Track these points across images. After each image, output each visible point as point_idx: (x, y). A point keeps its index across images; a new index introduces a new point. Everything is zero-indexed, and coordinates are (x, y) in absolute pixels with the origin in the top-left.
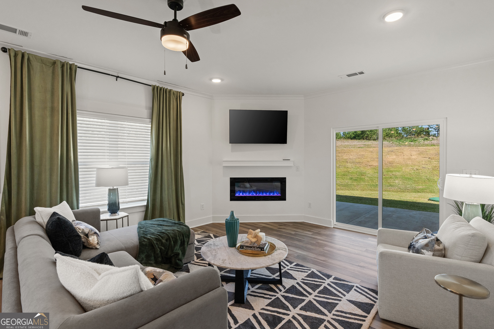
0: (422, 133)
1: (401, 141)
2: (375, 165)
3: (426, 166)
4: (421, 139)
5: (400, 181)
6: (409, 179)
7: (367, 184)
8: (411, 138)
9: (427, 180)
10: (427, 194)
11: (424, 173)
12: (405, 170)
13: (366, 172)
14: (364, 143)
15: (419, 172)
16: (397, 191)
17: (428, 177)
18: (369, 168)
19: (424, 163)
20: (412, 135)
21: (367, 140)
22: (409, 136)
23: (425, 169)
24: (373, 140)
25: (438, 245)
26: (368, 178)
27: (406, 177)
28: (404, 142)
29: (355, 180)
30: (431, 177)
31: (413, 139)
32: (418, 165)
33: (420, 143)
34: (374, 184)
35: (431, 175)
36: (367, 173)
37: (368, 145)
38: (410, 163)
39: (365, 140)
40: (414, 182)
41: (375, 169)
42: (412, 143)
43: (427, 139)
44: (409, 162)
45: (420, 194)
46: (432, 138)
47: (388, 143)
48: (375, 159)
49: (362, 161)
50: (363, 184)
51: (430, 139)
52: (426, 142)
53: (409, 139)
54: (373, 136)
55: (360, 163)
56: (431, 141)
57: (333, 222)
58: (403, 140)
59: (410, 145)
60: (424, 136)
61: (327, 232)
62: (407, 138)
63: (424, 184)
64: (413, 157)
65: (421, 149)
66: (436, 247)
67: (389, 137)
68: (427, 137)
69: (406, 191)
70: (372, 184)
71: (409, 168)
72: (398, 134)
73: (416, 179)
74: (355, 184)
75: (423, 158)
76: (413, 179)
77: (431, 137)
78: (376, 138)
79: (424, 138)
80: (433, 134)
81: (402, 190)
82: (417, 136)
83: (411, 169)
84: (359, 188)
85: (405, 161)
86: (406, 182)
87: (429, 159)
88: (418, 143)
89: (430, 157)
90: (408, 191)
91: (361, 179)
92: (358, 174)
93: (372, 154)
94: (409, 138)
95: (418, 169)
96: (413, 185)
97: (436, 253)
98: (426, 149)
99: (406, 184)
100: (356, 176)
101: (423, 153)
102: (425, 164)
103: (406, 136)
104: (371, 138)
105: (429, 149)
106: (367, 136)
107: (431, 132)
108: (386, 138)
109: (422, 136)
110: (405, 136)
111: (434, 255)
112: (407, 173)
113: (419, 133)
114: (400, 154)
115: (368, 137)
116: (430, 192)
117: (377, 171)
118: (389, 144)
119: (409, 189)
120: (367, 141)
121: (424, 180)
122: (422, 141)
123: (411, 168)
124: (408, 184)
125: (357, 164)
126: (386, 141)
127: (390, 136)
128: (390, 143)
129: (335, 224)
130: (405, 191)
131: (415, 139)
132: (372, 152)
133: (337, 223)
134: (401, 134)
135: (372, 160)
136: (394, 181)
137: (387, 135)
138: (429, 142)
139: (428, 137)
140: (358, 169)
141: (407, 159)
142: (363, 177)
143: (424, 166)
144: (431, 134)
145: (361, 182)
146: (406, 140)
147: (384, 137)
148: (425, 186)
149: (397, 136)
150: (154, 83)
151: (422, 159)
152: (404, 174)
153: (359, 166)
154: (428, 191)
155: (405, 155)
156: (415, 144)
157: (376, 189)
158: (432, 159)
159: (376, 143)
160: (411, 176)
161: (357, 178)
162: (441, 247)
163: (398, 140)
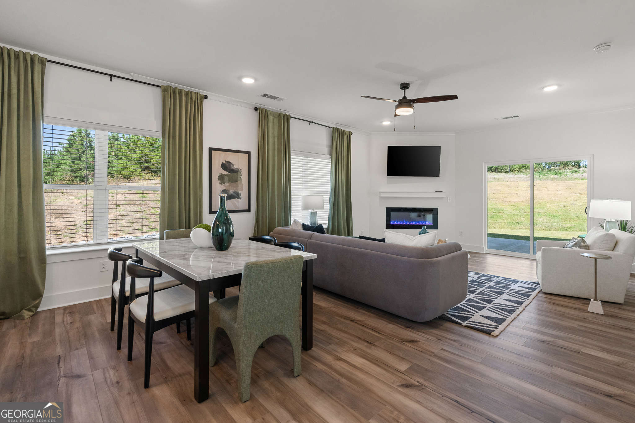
0: (570, 164)
1: (542, 174)
2: (513, 201)
3: (575, 202)
4: (568, 171)
5: (544, 219)
6: (555, 216)
7: (505, 221)
8: (555, 170)
9: (576, 217)
10: (577, 232)
11: (572, 210)
12: (549, 207)
13: (503, 209)
14: (494, 177)
15: (567, 209)
16: (541, 229)
17: (578, 214)
18: (506, 205)
19: (572, 199)
20: (557, 166)
21: (497, 172)
22: (553, 168)
23: (574, 206)
24: (505, 173)
25: (583, 243)
26: (506, 216)
27: (551, 214)
28: (546, 174)
29: (491, 217)
30: (581, 215)
31: (558, 172)
32: (565, 201)
33: (567, 176)
34: (513, 222)
35: (581, 213)
36: (505, 209)
37: (498, 179)
38: (556, 199)
39: (494, 173)
40: (560, 220)
41: (514, 206)
42: (556, 176)
43: (576, 172)
44: (554, 198)
45: (568, 232)
46: (583, 171)
47: (525, 176)
48: (514, 195)
49: (498, 197)
50: (501, 222)
51: (580, 171)
52: (575, 175)
53: (552, 172)
54: (504, 168)
55: (495, 198)
56: (582, 173)
57: (486, 249)
58: (544, 173)
59: (553, 179)
60: (572, 167)
61: (483, 256)
62: (550, 171)
63: (572, 222)
64: (559, 192)
65: (569, 183)
66: (582, 244)
67: (526, 169)
68: (576, 169)
69: (552, 229)
70: (511, 222)
71: (555, 204)
72: (537, 165)
73: (564, 217)
74: (492, 221)
75: (572, 193)
76: (559, 216)
77: (581, 169)
78: (508, 170)
79: (572, 170)
80: (585, 165)
81: (547, 229)
82: (564, 167)
83: (557, 206)
84: (496, 226)
85: (549, 197)
86: (551, 220)
87: (578, 195)
88: (564, 176)
89: (579, 192)
90: (554, 229)
91: (498, 216)
92: (494, 212)
93: (509, 188)
94: (553, 170)
95: (565, 205)
96: (560, 223)
97: (582, 248)
98: (575, 183)
99: (551, 222)
100: (492, 213)
101: (571, 188)
102: (574, 200)
103: (549, 168)
104: (501, 170)
105: (579, 183)
106: (496, 168)
107: (582, 162)
108: (521, 170)
109: (569, 167)
110: (547, 167)
111: (580, 249)
112: (552, 210)
113: (565, 163)
114: (543, 188)
115: (498, 168)
116: (580, 230)
117: (516, 208)
118: (526, 178)
119: (555, 227)
120: (497, 174)
121: (572, 218)
122: (570, 173)
123: (557, 204)
124: (554, 222)
125: (492, 199)
126: (521, 174)
127: (526, 167)
128: (527, 176)
129: (487, 250)
130: (550, 229)
131: (560, 171)
132: (509, 186)
133: (488, 250)
134: (541, 165)
135: (510, 195)
136: (538, 219)
137: (523, 166)
138: (579, 174)
139: (578, 169)
140: (494, 206)
141: (552, 195)
142: (500, 214)
143: (572, 202)
144: (581, 165)
145: (499, 220)
146: (549, 172)
147: (520, 168)
148: (574, 224)
149: (537, 167)
150: (333, 126)
151: (570, 194)
152: (549, 211)
153: (495, 202)
154: (578, 229)
155: (549, 190)
156: (561, 177)
157: (516, 227)
158: (582, 195)
159: (509, 177)
160: (557, 213)
161: (494, 215)
162: (585, 244)
163: (537, 172)
